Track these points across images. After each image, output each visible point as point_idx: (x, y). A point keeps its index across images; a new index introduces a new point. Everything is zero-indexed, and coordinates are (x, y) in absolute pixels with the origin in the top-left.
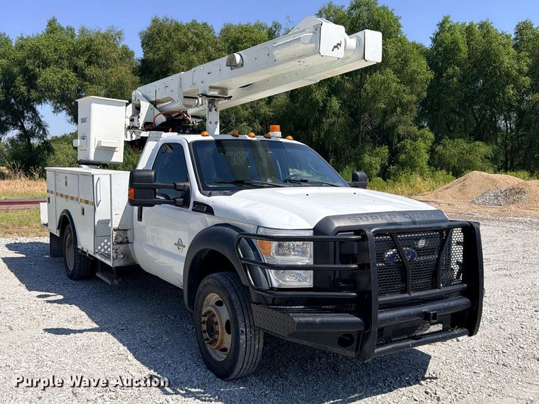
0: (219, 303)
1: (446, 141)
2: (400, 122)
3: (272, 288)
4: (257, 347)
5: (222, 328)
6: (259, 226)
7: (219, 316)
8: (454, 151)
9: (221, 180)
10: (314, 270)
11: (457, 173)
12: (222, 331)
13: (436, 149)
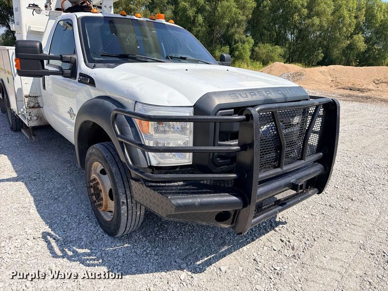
0: (103, 172)
1: (260, 45)
2: (236, 32)
3: (151, 167)
4: (138, 213)
5: (106, 196)
6: (136, 102)
7: (103, 184)
8: (264, 51)
9: (106, 53)
10: (193, 152)
11: (265, 63)
12: (106, 199)
13: (255, 49)
